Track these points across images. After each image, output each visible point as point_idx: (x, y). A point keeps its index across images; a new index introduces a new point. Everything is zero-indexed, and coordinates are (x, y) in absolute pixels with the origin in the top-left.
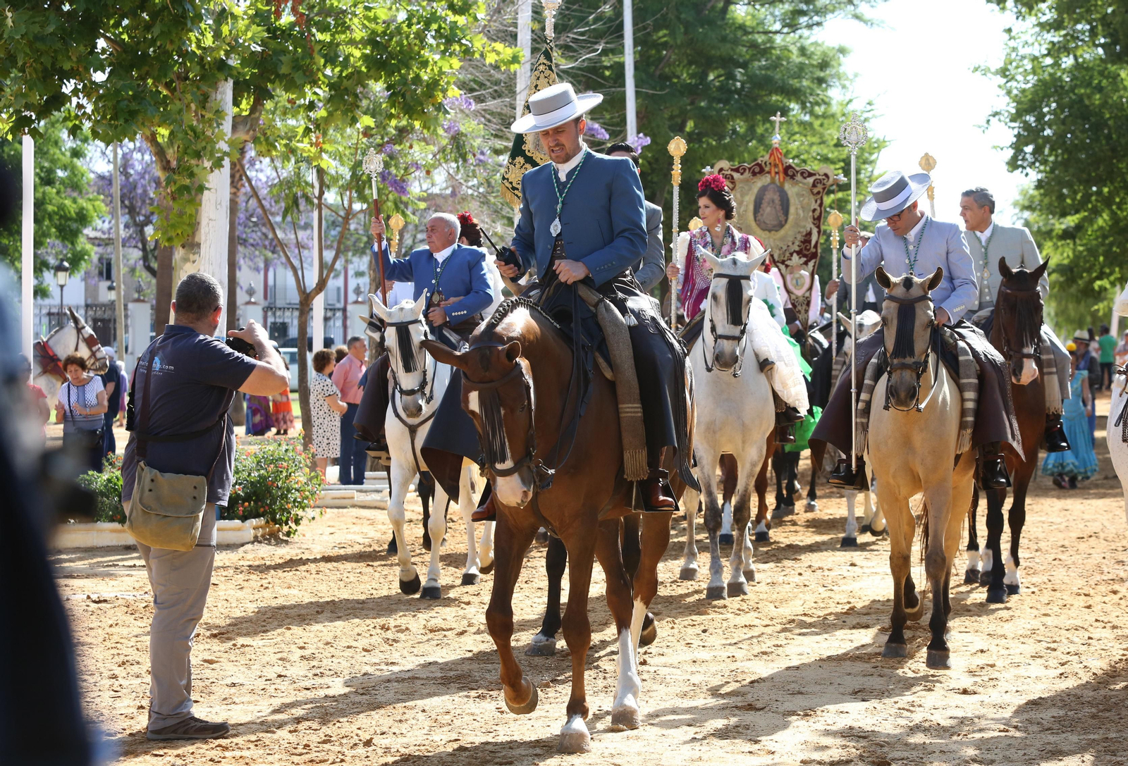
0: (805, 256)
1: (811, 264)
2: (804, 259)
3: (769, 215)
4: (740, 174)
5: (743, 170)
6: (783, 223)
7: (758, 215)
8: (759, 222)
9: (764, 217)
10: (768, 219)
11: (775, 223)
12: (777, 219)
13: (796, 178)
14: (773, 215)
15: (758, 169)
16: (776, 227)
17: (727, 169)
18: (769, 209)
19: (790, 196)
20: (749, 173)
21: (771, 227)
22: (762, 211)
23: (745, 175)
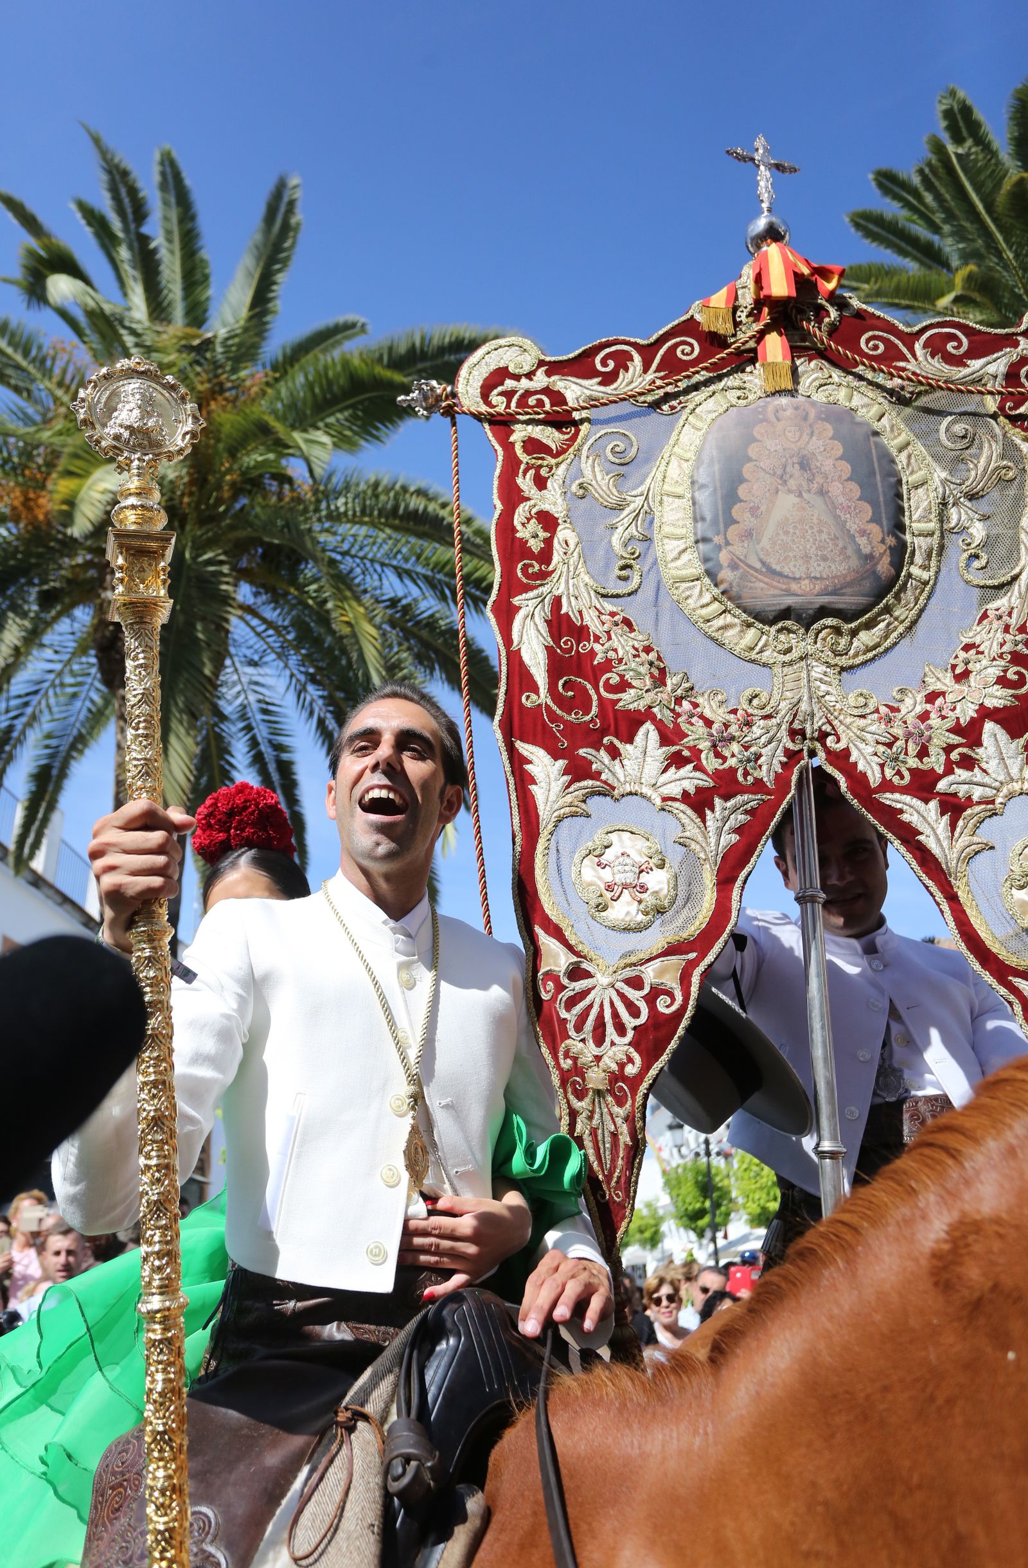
3: (792, 531)
4: (599, 379)
5: (611, 364)
6: (884, 567)
7: (726, 538)
8: (738, 573)
9: (765, 542)
10: (791, 554)
11: (840, 568)
12: (845, 548)
13: (911, 366)
14: (820, 532)
15: (691, 345)
16: (848, 590)
17: (526, 369)
18: (786, 503)
19: (892, 443)
20: (645, 370)
21: (815, 592)
22: (748, 515)
23: (626, 381)
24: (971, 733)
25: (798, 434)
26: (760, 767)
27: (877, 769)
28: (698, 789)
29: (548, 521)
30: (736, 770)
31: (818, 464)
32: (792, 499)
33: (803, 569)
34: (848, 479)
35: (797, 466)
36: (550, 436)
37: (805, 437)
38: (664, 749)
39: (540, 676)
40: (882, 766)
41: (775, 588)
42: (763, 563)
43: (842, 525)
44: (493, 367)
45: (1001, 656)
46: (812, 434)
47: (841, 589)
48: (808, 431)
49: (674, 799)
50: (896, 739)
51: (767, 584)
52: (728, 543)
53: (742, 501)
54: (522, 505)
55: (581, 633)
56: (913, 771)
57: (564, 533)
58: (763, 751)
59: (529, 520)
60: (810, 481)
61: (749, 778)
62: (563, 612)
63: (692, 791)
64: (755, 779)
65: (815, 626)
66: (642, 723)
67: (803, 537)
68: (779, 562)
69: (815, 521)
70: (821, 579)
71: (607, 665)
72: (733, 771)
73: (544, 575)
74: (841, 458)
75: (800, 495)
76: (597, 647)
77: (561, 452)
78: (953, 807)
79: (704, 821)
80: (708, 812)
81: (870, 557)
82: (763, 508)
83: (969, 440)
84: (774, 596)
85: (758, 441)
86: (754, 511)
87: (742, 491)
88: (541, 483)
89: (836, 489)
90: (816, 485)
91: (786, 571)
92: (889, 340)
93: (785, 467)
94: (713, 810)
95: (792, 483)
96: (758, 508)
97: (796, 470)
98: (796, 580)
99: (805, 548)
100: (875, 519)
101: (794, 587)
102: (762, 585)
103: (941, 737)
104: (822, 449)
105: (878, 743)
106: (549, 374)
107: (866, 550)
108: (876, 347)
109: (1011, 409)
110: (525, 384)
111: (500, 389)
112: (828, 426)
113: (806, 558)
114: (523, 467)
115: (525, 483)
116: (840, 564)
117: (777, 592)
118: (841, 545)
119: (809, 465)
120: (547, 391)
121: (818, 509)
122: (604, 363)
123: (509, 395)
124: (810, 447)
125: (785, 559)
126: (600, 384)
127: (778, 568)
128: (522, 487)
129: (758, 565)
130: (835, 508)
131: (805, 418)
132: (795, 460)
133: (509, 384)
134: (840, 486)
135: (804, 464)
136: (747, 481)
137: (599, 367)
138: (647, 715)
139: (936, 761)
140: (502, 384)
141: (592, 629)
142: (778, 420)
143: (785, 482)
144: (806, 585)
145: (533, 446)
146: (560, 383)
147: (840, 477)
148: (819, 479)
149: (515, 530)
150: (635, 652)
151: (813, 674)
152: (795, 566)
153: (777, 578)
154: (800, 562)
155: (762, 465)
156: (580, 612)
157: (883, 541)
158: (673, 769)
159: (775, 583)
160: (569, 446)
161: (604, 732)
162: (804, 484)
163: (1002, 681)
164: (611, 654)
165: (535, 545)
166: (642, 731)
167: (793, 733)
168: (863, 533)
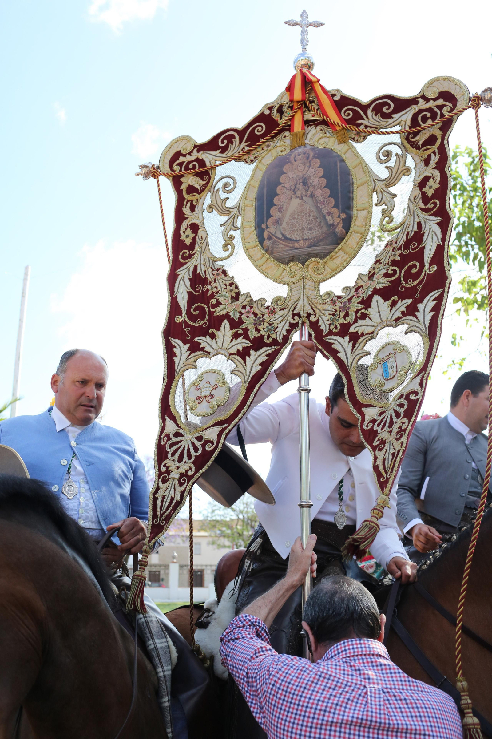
2: (404, 305)
3: (296, 217)
4: (219, 151)
5: (226, 141)
6: (340, 229)
7: (267, 225)
8: (271, 241)
9: (284, 225)
10: (295, 229)
11: (318, 233)
12: (321, 222)
13: (365, 122)
14: (310, 216)
15: (262, 127)
16: (321, 243)
17: (189, 150)
18: (296, 203)
19: (351, 163)
20: (240, 143)
21: (305, 246)
22: (277, 212)
23: (232, 150)
24: (368, 302)
25: (303, 167)
26: (276, 333)
27: (328, 326)
28: (244, 348)
29: (195, 228)
30: (264, 336)
31: (311, 181)
32: (298, 201)
33: (301, 235)
34: (325, 187)
35: (301, 184)
36: (198, 183)
37: (307, 168)
38: (232, 331)
39: (184, 306)
40: (330, 325)
41: (288, 246)
42: (283, 235)
43: (319, 210)
44: (175, 151)
45: (388, 263)
46: (310, 166)
47: (318, 243)
48: (308, 165)
49: (233, 354)
50: (336, 311)
51: (284, 245)
52: (267, 227)
53: (275, 205)
54: (184, 222)
55: (204, 281)
56: (341, 325)
57: (201, 233)
58: (279, 325)
59: (186, 229)
60: (307, 190)
61: (270, 339)
62: (198, 272)
63: (241, 349)
64: (273, 339)
65: (307, 263)
66: (223, 321)
67: (302, 220)
68: (290, 234)
69: (308, 211)
70: (309, 239)
71: (212, 296)
72: (262, 336)
73: (190, 256)
74: (322, 177)
75: (302, 199)
76: (210, 287)
77: (203, 190)
78: (355, 338)
79: (245, 362)
80: (247, 358)
81: (333, 225)
82: (284, 207)
84: (287, 250)
85: (285, 173)
86: (280, 210)
87: (275, 201)
88: (193, 208)
89: (318, 193)
90: (309, 192)
91: (293, 237)
92: (355, 110)
93: (296, 185)
94: (249, 356)
95: (299, 193)
96: (282, 208)
97: (300, 186)
98: (297, 241)
99: (302, 225)
100: (336, 206)
101: (296, 245)
102: (282, 246)
103: (355, 306)
104: (314, 173)
105: (329, 314)
106: (198, 151)
107: (331, 222)
108: (349, 114)
109: (412, 138)
110: (189, 158)
111: (178, 162)
112: (318, 161)
113: (303, 229)
114: (186, 201)
115: (186, 210)
116: (318, 231)
117: (288, 248)
118: (319, 221)
119: (307, 183)
120: (197, 160)
121: (310, 204)
122: (222, 142)
123: (180, 164)
124: (309, 173)
125: (293, 231)
126: (220, 153)
127: (289, 236)
128: (185, 212)
129: (280, 236)
130: (317, 203)
131: (308, 158)
132: (301, 181)
133: (182, 159)
134: (321, 191)
135: (305, 183)
136: (278, 195)
137: (221, 145)
138: (226, 316)
139: (351, 318)
140: (178, 159)
141: (209, 279)
142: (295, 161)
143: (295, 193)
144: (301, 243)
145: (191, 189)
146: (202, 155)
147: (321, 186)
148: (311, 189)
149: (180, 236)
150: (225, 287)
151: (306, 286)
152: (297, 234)
153: (289, 241)
154: (300, 232)
155: (286, 185)
156: (205, 272)
157: (339, 217)
158: (234, 340)
159: (288, 244)
160: (206, 187)
161: (209, 327)
162: (304, 192)
163: (386, 275)
164: (215, 290)
165: (188, 241)
166: (223, 324)
167: (293, 315)
168: (329, 213)
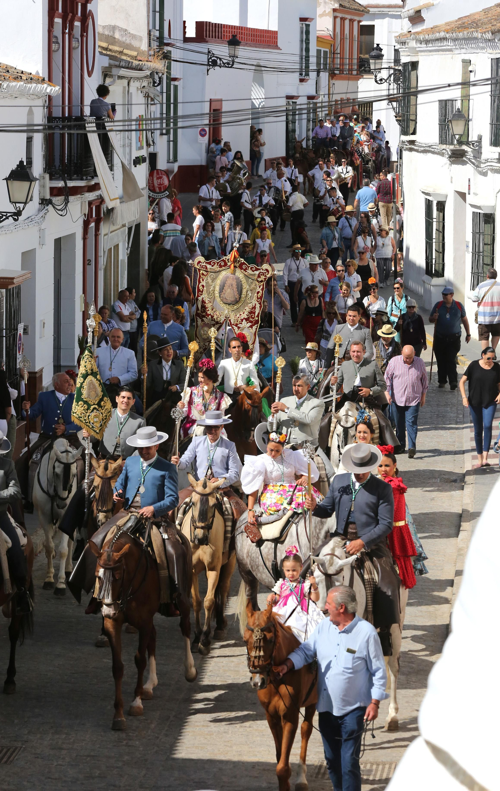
0: (251, 322)
1: (254, 327)
2: (250, 324)
6: (238, 299)
8: (223, 297)
9: (226, 294)
11: (233, 299)
13: (248, 271)
14: (232, 294)
15: (223, 263)
16: (234, 301)
18: (229, 290)
19: (243, 282)
20: (217, 266)
21: (230, 302)
22: (225, 290)
23: (215, 267)
24: (242, 320)
26: (221, 321)
28: (214, 323)
29: (203, 286)
30: (219, 321)
36: (205, 273)
39: (200, 309)
43: (235, 293)
49: (212, 324)
50: (235, 319)
52: (223, 293)
53: (225, 288)
54: (201, 283)
55: (205, 303)
56: (236, 323)
57: (205, 288)
58: (222, 319)
59: (201, 286)
62: (203, 300)
65: (230, 305)
67: (230, 294)
70: (231, 300)
71: (207, 308)
73: (202, 294)
74: (237, 284)
75: (231, 289)
76: (206, 305)
83: (252, 283)
84: (227, 301)
85: (227, 281)
88: (203, 280)
98: (229, 299)
100: (239, 293)
102: (225, 299)
103: (239, 320)
105: (233, 320)
107: (237, 296)
108: (244, 268)
109: (258, 279)
114: (201, 277)
115: (201, 280)
118: (234, 295)
120: (205, 266)
121: (232, 292)
127: (227, 297)
129: (225, 297)
131: (233, 278)
134: (235, 289)
138: (210, 315)
139: (238, 323)
142: (230, 278)
145: (203, 274)
147: (236, 287)
149: (199, 287)
150: (210, 306)
152: (229, 297)
156: (205, 300)
157: (239, 295)
158: (212, 321)
159: (227, 299)
160: (207, 275)
161: (206, 316)
163: (247, 315)
164: (208, 306)
165: (202, 290)
168: (237, 294)
